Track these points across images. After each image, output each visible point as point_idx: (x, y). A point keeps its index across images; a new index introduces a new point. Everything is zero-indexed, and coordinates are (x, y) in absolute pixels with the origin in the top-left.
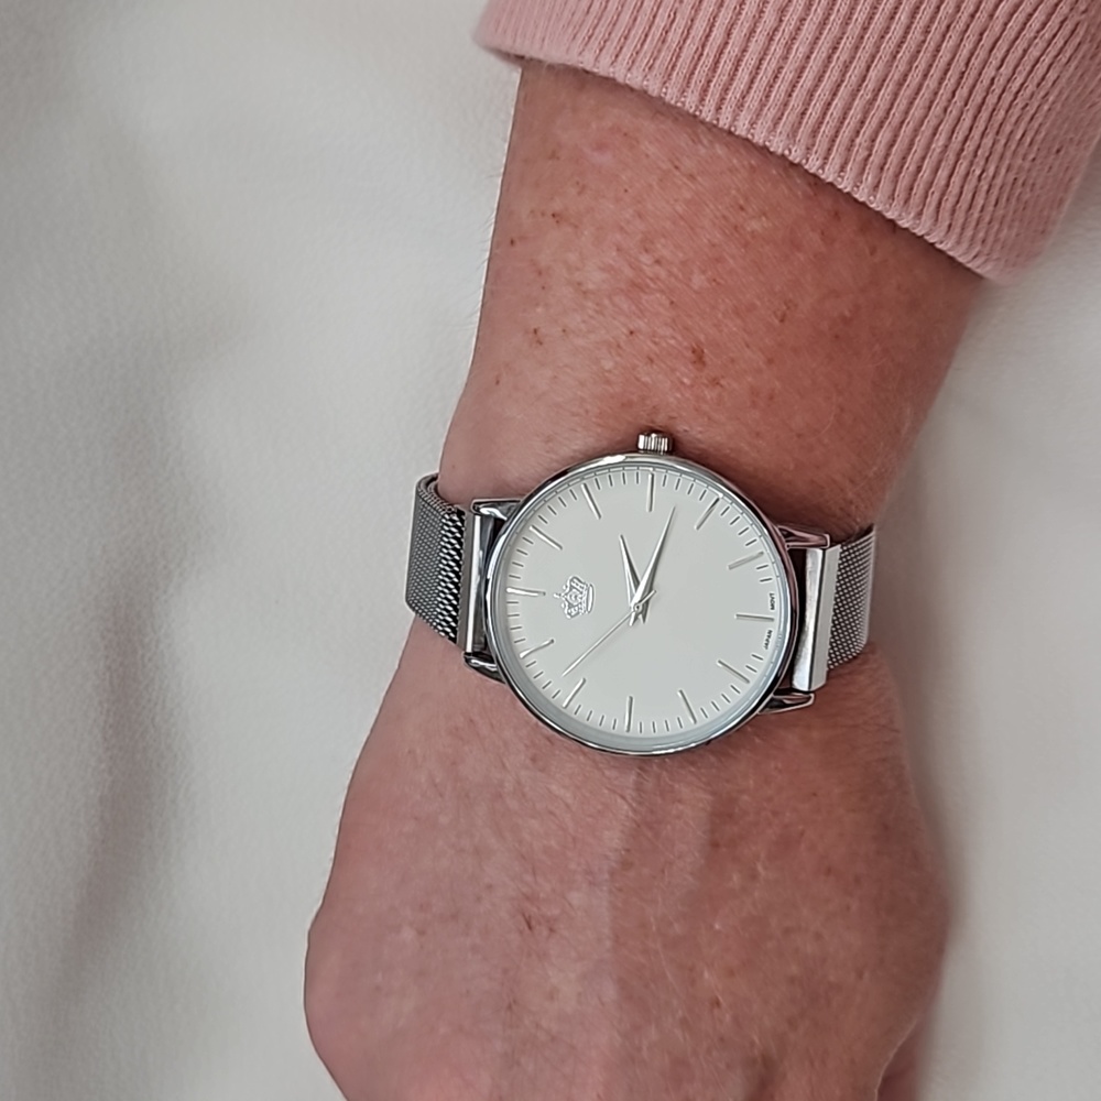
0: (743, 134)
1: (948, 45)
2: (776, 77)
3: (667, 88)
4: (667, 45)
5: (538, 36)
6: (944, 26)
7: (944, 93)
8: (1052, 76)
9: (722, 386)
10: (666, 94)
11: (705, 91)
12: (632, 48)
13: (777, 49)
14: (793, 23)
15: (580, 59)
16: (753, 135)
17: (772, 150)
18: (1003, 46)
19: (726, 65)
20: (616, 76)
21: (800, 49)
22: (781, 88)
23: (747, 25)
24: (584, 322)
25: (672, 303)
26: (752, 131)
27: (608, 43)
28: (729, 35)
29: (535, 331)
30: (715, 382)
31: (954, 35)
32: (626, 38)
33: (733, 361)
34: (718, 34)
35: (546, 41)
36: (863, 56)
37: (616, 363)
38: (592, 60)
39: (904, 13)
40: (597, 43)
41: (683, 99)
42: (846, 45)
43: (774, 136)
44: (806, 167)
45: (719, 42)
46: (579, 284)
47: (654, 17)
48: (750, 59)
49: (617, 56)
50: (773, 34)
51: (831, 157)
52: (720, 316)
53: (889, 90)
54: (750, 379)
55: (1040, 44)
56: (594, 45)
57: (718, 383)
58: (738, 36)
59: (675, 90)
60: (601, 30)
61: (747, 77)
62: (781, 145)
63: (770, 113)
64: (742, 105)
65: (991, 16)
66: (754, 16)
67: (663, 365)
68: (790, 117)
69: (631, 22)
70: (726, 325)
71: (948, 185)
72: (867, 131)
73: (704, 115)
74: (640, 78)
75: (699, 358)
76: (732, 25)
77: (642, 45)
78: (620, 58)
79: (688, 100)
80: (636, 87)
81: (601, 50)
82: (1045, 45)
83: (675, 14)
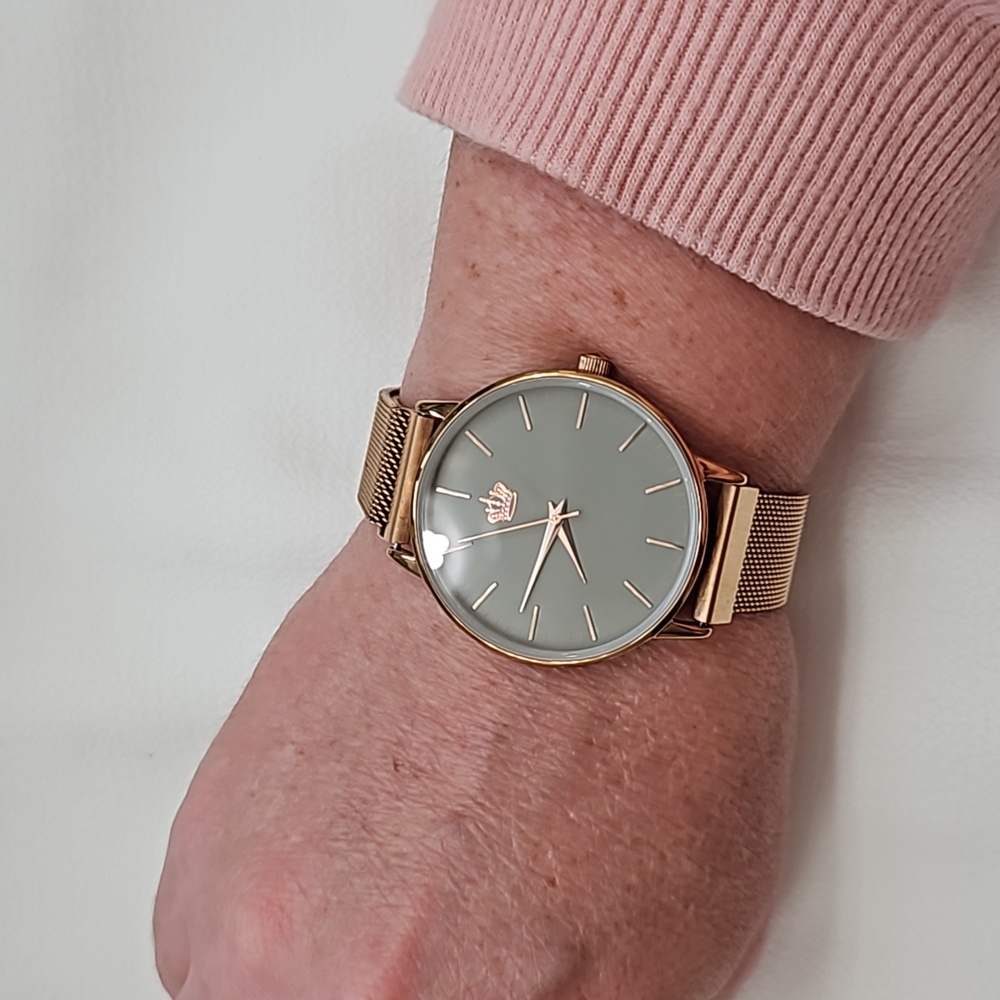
0: (654, 227)
1: (857, 144)
2: (688, 174)
3: (586, 181)
4: (587, 138)
5: (466, 114)
6: (853, 127)
7: (850, 189)
8: (964, 166)
9: (642, 326)
10: (585, 187)
11: (622, 186)
12: (553, 139)
13: (690, 146)
14: (706, 123)
15: (503, 144)
16: (662, 228)
17: (680, 243)
18: (913, 142)
19: (642, 161)
20: (537, 164)
21: (711, 149)
22: (692, 184)
23: (664, 124)
24: (516, 259)
25: (595, 246)
26: (662, 225)
27: (530, 131)
28: (647, 130)
29: (473, 266)
30: (636, 322)
31: (863, 134)
32: (547, 128)
33: (653, 303)
34: (636, 130)
35: (473, 121)
36: (772, 154)
37: (545, 297)
38: (514, 147)
39: (814, 116)
40: (519, 130)
41: (601, 193)
42: (756, 145)
43: (683, 231)
44: (712, 259)
45: (637, 139)
46: (511, 226)
47: (576, 108)
48: (665, 156)
49: (538, 145)
50: (688, 133)
51: (736, 251)
52: (640, 260)
53: (795, 187)
54: (670, 322)
55: (952, 140)
56: (517, 130)
57: (638, 324)
58: (655, 132)
59: (595, 184)
60: (523, 118)
61: (660, 174)
62: (689, 240)
63: (680, 207)
64: (655, 200)
65: (901, 116)
66: (671, 116)
67: (587, 303)
68: (698, 214)
69: (553, 112)
70: (647, 270)
71: (849, 271)
72: (773, 226)
73: (619, 208)
74: (560, 170)
75: (620, 298)
76: (650, 123)
77: (563, 136)
78: (542, 147)
79: (606, 194)
80: (556, 177)
81: (523, 137)
82: (957, 140)
83: (596, 108)
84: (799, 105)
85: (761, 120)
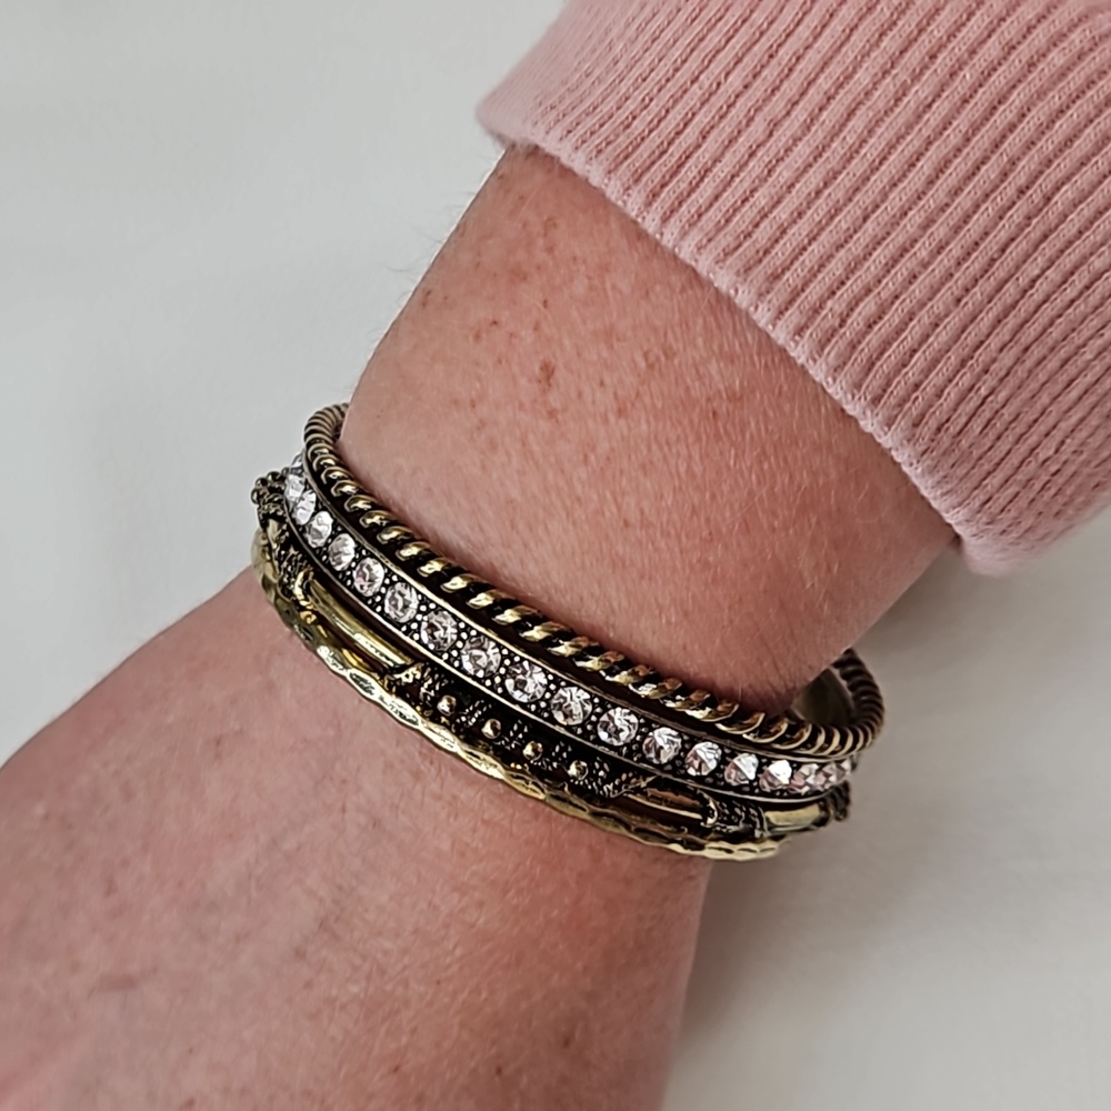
84: (913, 142)
85: (857, 152)
